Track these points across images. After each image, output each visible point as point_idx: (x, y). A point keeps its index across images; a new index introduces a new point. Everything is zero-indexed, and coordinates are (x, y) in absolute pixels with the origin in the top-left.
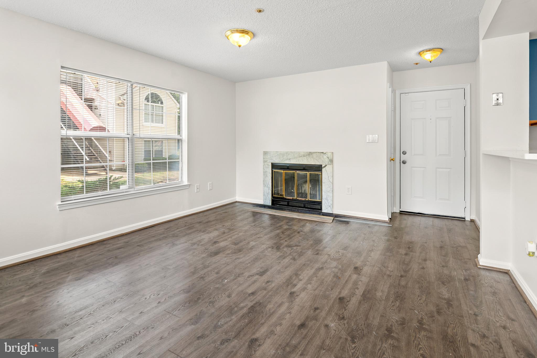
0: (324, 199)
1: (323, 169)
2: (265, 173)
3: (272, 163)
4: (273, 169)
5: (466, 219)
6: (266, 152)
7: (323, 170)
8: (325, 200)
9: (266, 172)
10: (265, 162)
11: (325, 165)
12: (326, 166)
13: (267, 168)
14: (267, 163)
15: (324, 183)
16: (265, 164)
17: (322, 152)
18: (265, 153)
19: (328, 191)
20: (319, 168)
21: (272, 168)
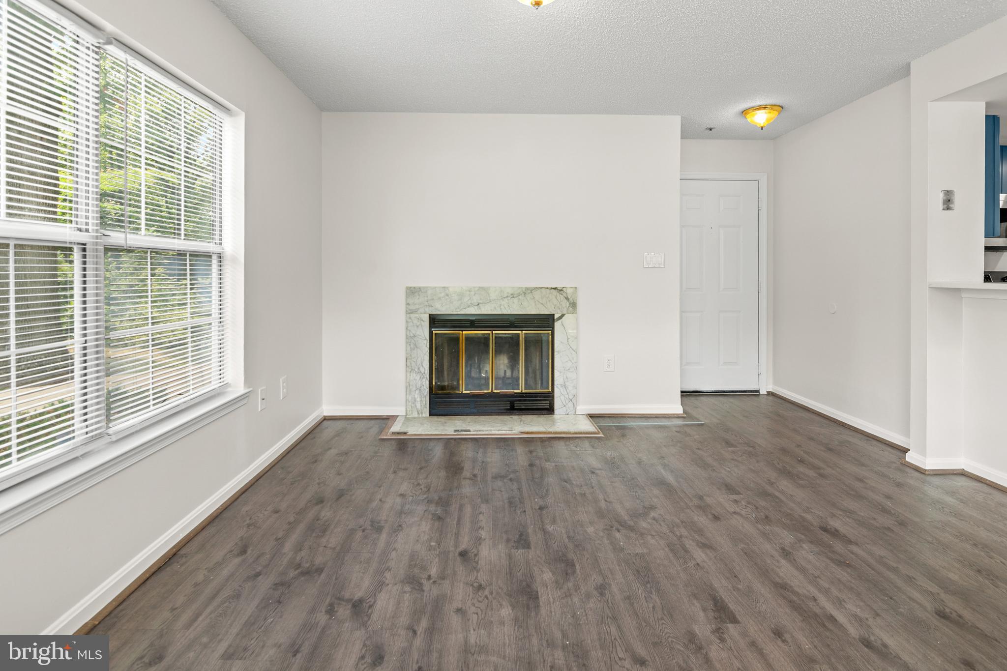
0: (559, 386)
1: (555, 323)
2: (410, 339)
3: (430, 315)
4: (432, 329)
5: (761, 393)
6: (415, 288)
7: (557, 325)
8: (561, 389)
9: (415, 336)
10: (409, 312)
11: (560, 315)
12: (563, 315)
13: (418, 327)
14: (417, 315)
15: (558, 352)
16: (410, 318)
17: (554, 286)
18: (412, 292)
19: (567, 368)
20: (547, 322)
21: (431, 327)
